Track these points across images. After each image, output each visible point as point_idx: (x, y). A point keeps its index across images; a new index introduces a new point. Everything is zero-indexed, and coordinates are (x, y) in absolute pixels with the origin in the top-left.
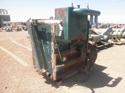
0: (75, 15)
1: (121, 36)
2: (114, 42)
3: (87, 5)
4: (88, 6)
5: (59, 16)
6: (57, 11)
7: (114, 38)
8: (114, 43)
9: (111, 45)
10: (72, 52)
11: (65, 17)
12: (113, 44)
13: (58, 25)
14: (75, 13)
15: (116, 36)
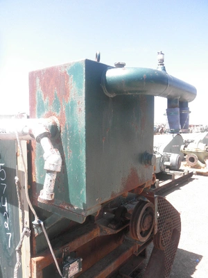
0: (111, 96)
1: (205, 154)
2: (192, 167)
3: (161, 57)
4: (162, 62)
5: (46, 101)
6: (38, 81)
7: (192, 160)
8: (195, 171)
9: (187, 179)
10: (101, 230)
11: (73, 104)
12: (192, 174)
13: (38, 140)
14: (114, 87)
15: (194, 152)
